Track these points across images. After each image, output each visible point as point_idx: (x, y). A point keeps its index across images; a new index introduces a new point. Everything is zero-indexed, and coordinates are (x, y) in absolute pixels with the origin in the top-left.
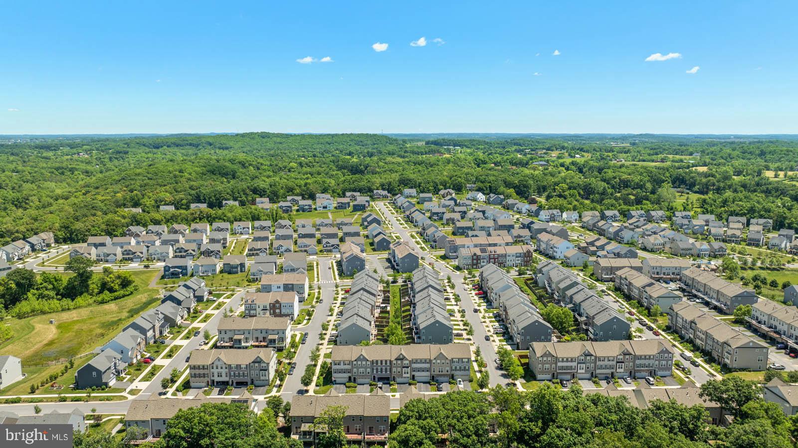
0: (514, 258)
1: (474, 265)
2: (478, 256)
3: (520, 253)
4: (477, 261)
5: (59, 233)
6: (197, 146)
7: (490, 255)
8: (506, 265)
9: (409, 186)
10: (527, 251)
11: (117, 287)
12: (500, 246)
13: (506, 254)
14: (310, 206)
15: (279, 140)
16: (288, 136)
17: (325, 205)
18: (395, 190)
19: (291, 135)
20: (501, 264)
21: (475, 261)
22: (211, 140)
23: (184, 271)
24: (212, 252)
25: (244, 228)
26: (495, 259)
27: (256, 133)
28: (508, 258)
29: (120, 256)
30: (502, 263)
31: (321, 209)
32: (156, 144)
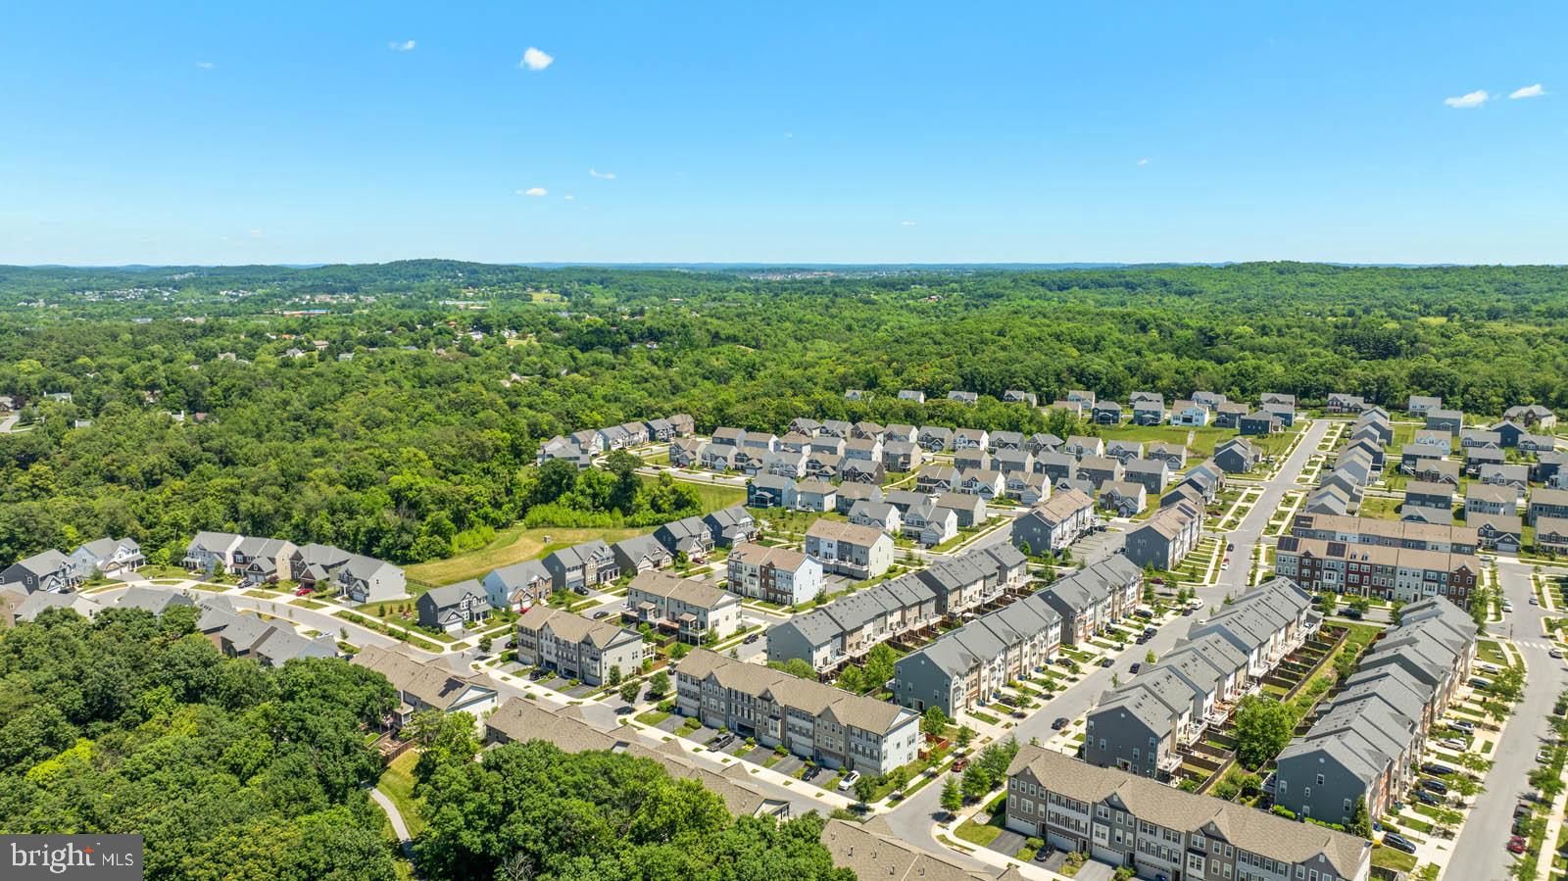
0: (1419, 581)
1: (1305, 579)
2: (1314, 560)
3: (1439, 573)
4: (1313, 573)
5: (706, 418)
6: (1131, 287)
7: (1348, 563)
8: (1395, 595)
9: (1433, 389)
10: (1459, 571)
11: (666, 506)
12: (1435, 548)
13: (1394, 569)
14: (1157, 414)
15: (1311, 278)
16: (1335, 270)
17: (1187, 414)
18: (1395, 398)
19: (1346, 269)
20: (1379, 589)
21: (1305, 571)
22: (1166, 277)
23: (778, 498)
24: (860, 474)
25: (970, 442)
26: (1362, 575)
27: (1268, 264)
28: (1399, 578)
29: (731, 463)
30: (1384, 589)
31: (1180, 422)
32: (1061, 281)
